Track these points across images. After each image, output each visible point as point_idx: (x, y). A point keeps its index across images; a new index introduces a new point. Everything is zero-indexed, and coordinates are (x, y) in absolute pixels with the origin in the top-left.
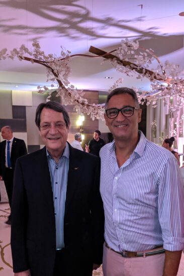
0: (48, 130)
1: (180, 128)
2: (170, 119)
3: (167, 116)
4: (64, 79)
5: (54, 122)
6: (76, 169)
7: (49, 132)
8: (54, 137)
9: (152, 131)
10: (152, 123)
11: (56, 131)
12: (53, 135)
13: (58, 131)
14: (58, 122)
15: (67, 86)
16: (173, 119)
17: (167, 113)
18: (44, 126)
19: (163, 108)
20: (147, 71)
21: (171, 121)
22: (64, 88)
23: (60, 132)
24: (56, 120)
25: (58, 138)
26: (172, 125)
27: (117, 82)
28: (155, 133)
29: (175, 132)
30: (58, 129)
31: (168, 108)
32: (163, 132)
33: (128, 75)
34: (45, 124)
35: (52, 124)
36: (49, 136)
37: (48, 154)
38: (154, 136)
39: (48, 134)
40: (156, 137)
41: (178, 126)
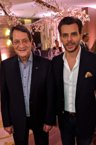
0: (18, 45)
1: (56, 35)
2: (51, 31)
3: (50, 30)
4: (8, 9)
5: (22, 40)
6: (37, 68)
7: (19, 46)
8: (22, 49)
9: (43, 37)
10: (43, 33)
11: (23, 45)
12: (22, 48)
13: (25, 45)
14: (24, 39)
15: (10, 14)
16: (53, 31)
17: (50, 28)
18: (15, 42)
19: (48, 26)
20: (52, 6)
21: (52, 32)
22: (7, 15)
23: (26, 46)
24: (23, 38)
25: (25, 50)
26: (53, 34)
27: (35, 12)
28: (45, 38)
29: (54, 37)
30: (24, 44)
31: (50, 26)
32: (49, 37)
33: (42, 8)
34: (16, 41)
35: (21, 41)
36: (19, 49)
37: (19, 60)
38: (44, 39)
39: (18, 48)
40: (45, 40)
41: (55, 34)
